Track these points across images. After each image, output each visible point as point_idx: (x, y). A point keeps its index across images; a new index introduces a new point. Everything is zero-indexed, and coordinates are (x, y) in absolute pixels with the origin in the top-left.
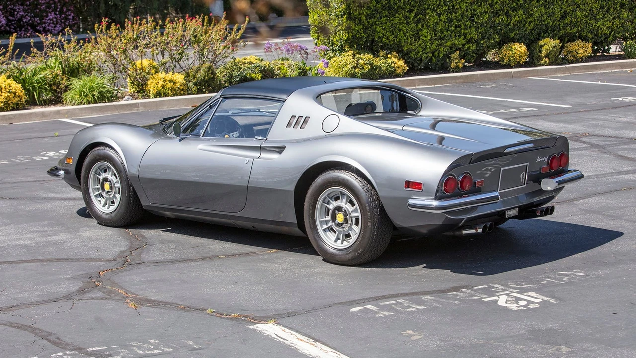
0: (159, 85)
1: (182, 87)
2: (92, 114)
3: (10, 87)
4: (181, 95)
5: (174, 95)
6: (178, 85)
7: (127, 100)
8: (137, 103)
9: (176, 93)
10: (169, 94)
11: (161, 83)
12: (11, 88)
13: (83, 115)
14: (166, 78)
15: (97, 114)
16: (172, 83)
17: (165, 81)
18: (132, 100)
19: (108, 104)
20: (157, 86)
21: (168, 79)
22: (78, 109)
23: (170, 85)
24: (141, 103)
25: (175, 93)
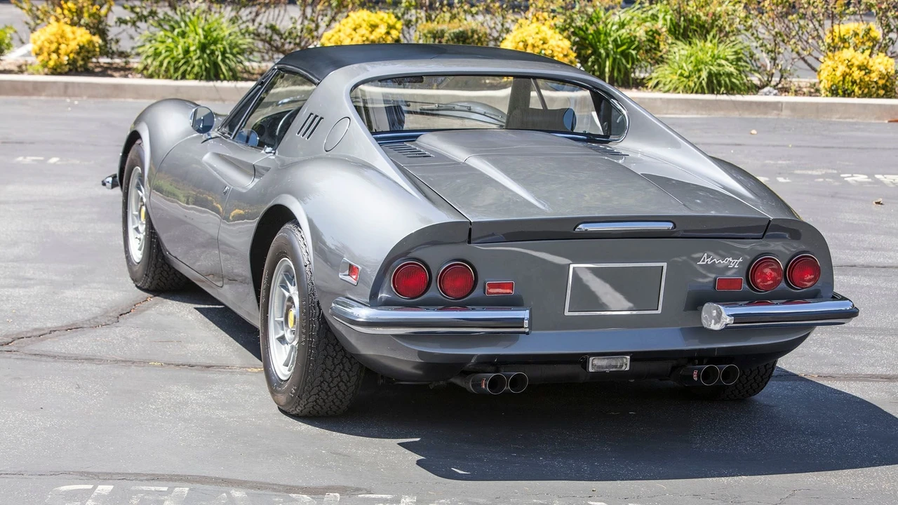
0: (839, 73)
1: (881, 82)
2: (687, 111)
3: (544, 43)
4: (878, 96)
5: (864, 96)
6: (874, 77)
7: (766, 94)
8: (778, 103)
9: (870, 91)
10: (853, 91)
11: (842, 69)
12: (545, 46)
13: (670, 111)
14: (853, 61)
15: (697, 114)
16: (863, 72)
17: (850, 66)
18: (775, 95)
19: (725, 97)
20: (835, 75)
21: (857, 63)
22: (661, 99)
23: (857, 74)
24: (788, 103)
25: (866, 91)
